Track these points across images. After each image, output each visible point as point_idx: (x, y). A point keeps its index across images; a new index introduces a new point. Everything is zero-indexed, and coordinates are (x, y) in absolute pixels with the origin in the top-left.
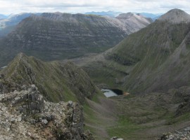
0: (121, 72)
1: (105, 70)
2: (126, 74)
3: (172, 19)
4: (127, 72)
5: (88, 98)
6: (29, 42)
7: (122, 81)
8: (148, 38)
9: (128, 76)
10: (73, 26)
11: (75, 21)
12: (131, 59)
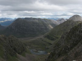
0: (49, 43)
1: (42, 42)
2: (51, 44)
3: (74, 19)
4: (52, 43)
5: (18, 53)
6: (17, 29)
7: (49, 47)
8: (63, 28)
9: (52, 45)
10: (36, 23)
11: (37, 21)
12: (54, 37)
